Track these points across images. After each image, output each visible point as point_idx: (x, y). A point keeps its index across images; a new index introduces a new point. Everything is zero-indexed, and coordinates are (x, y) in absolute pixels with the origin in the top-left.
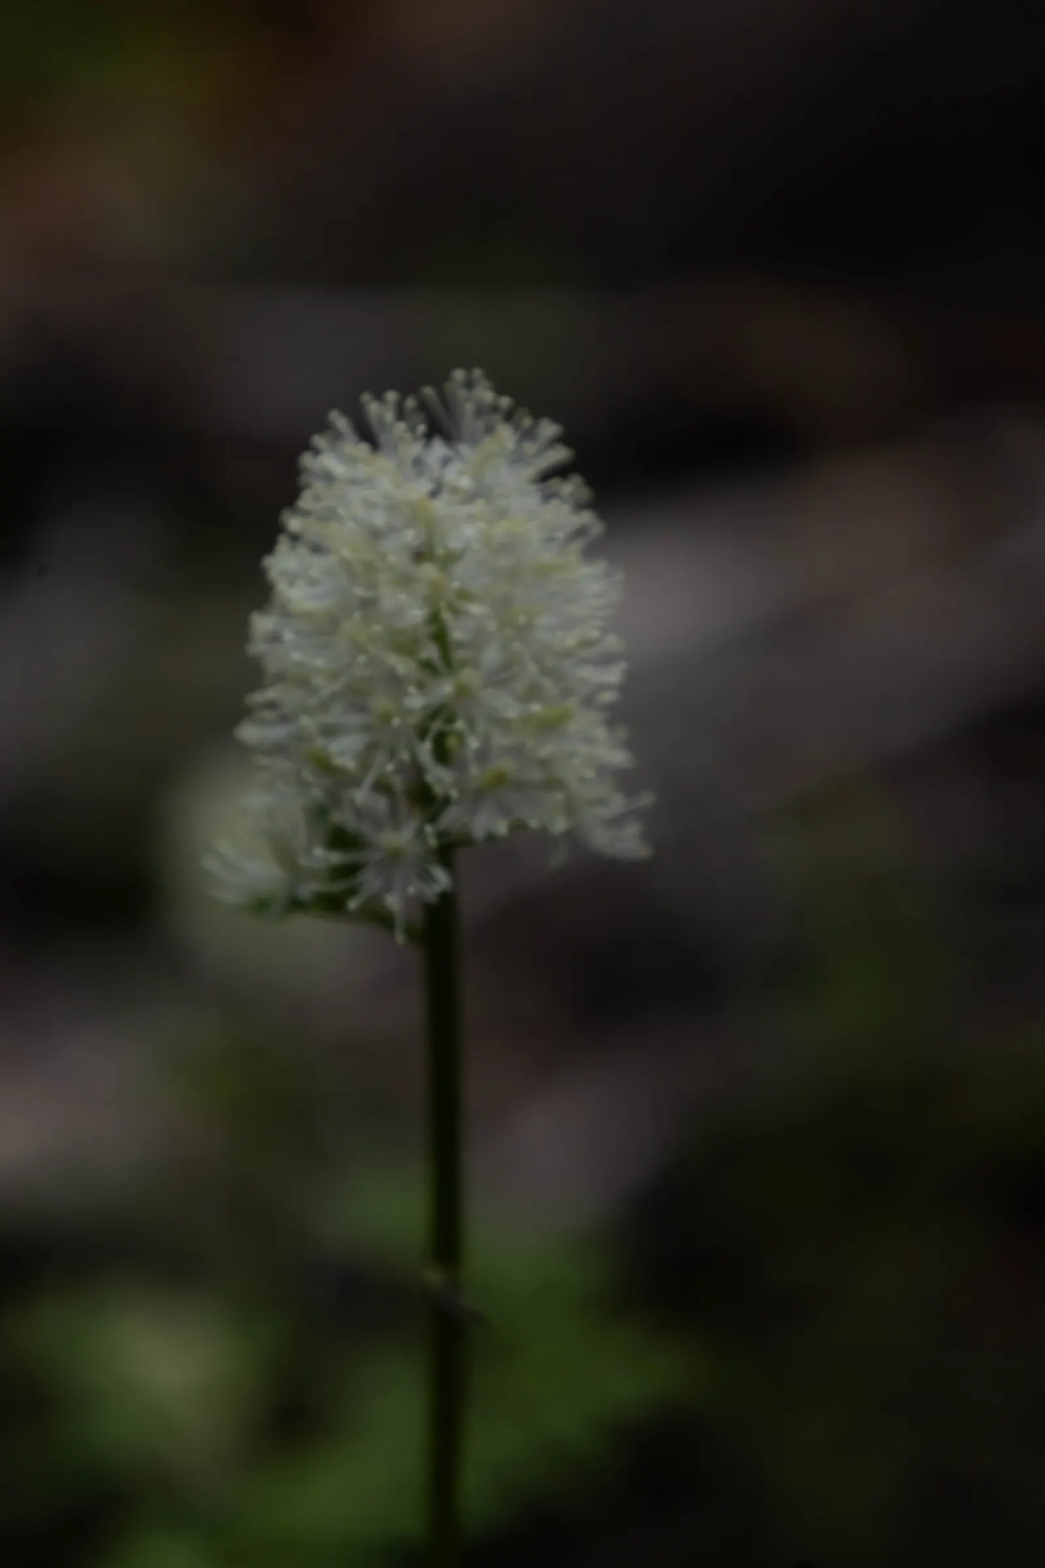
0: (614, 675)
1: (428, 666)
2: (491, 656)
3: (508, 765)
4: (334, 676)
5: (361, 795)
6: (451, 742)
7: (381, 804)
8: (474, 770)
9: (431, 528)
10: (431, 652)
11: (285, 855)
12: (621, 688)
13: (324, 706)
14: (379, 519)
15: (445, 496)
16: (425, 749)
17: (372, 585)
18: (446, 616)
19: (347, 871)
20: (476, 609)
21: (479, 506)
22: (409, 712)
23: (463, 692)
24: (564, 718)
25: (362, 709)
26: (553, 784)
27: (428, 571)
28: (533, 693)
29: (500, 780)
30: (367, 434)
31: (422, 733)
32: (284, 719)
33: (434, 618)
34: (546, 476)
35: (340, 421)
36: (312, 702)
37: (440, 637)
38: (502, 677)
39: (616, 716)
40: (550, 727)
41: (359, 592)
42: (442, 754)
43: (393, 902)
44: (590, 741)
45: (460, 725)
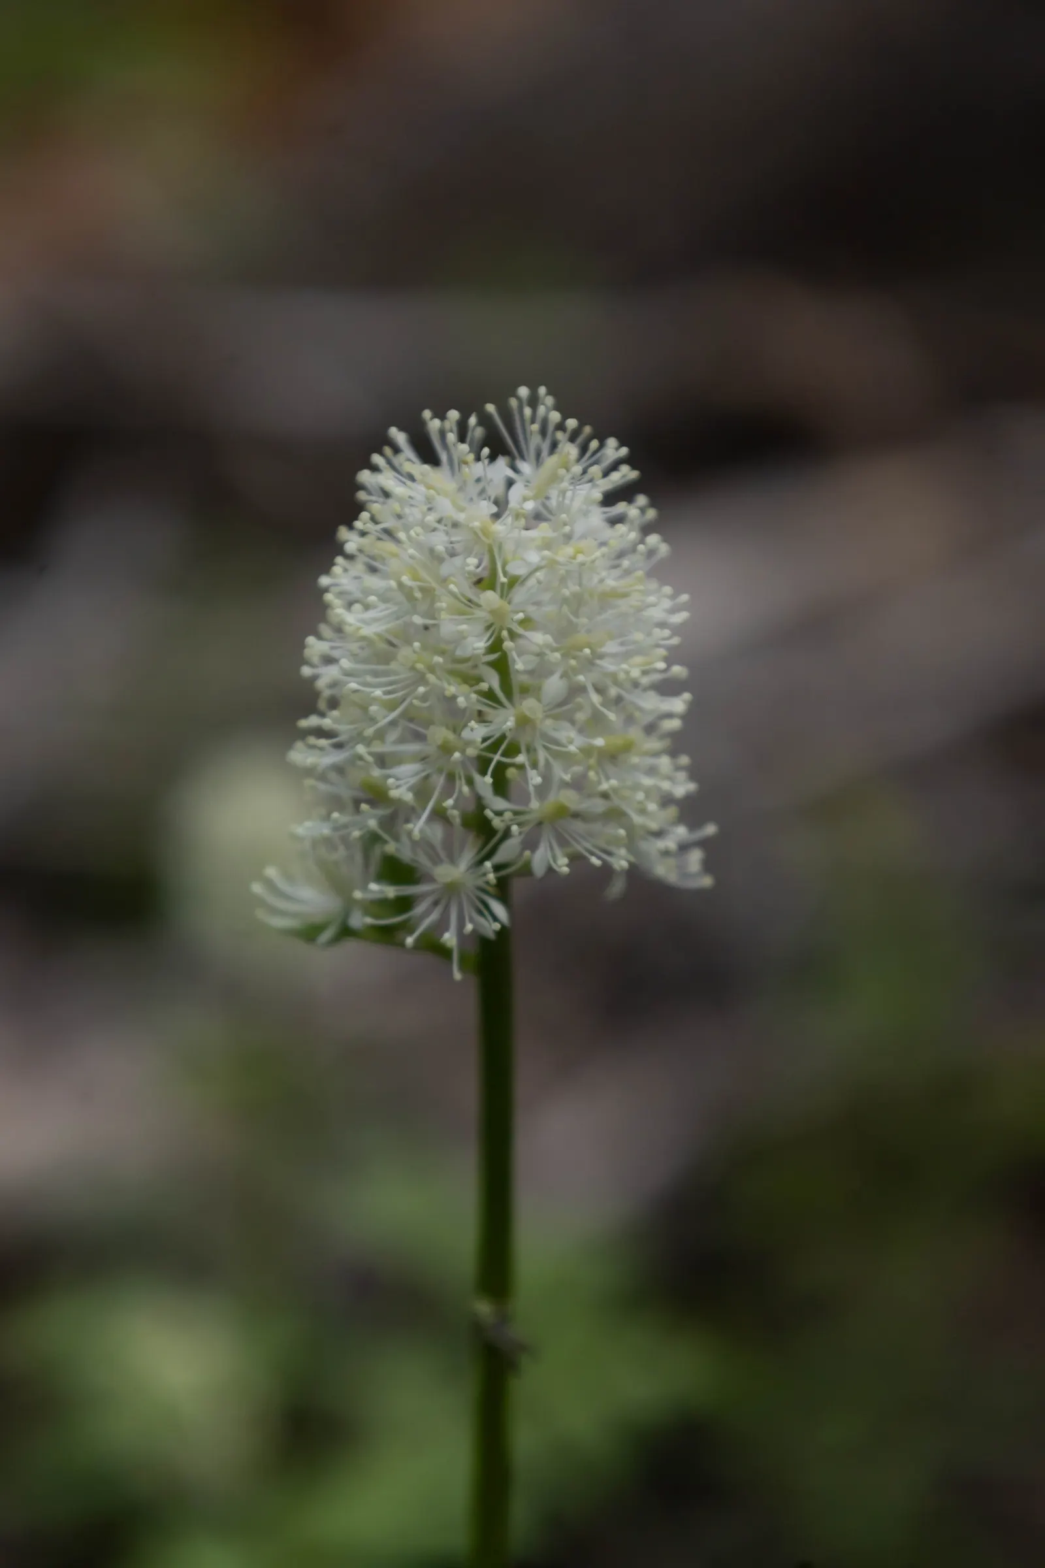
0: (678, 704)
1: (490, 695)
2: (554, 685)
3: (570, 799)
4: (391, 706)
5: (418, 827)
6: (511, 773)
7: (437, 833)
8: (535, 804)
9: (492, 553)
10: (493, 681)
11: (339, 885)
12: (684, 717)
13: (380, 735)
14: (439, 542)
15: (508, 519)
16: (486, 782)
17: (431, 613)
18: (508, 644)
19: (404, 904)
20: (539, 638)
21: (543, 531)
22: (469, 743)
23: (524, 722)
24: (628, 748)
25: (419, 737)
26: (615, 815)
27: (490, 598)
28: (597, 722)
29: (563, 813)
30: (427, 454)
31: (482, 764)
32: (339, 746)
33: (496, 646)
34: (610, 499)
35: (399, 437)
36: (369, 731)
37: (502, 666)
38: (563, 708)
39: (677, 745)
40: (612, 757)
41: (418, 620)
42: (501, 787)
43: (449, 938)
44: (652, 771)
45: (521, 759)
